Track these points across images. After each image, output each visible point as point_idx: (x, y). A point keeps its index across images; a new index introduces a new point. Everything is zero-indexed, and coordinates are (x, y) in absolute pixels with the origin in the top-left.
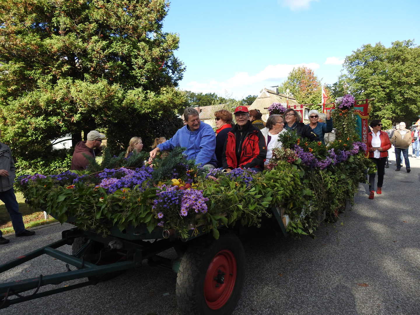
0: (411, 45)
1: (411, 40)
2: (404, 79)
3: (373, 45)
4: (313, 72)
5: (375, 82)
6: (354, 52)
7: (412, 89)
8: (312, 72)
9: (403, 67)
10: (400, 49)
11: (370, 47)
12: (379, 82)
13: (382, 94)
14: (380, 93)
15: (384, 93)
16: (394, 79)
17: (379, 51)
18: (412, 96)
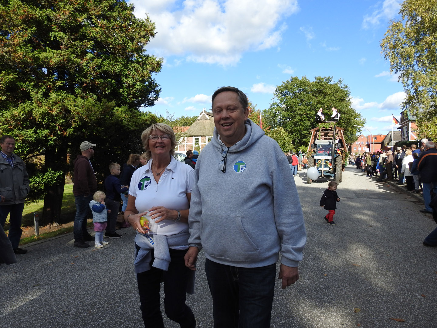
0: (331, 81)
1: (331, 77)
3: (300, 79)
5: (303, 111)
6: (284, 83)
10: (322, 84)
11: (297, 79)
12: (306, 111)
14: (306, 122)
17: (305, 84)
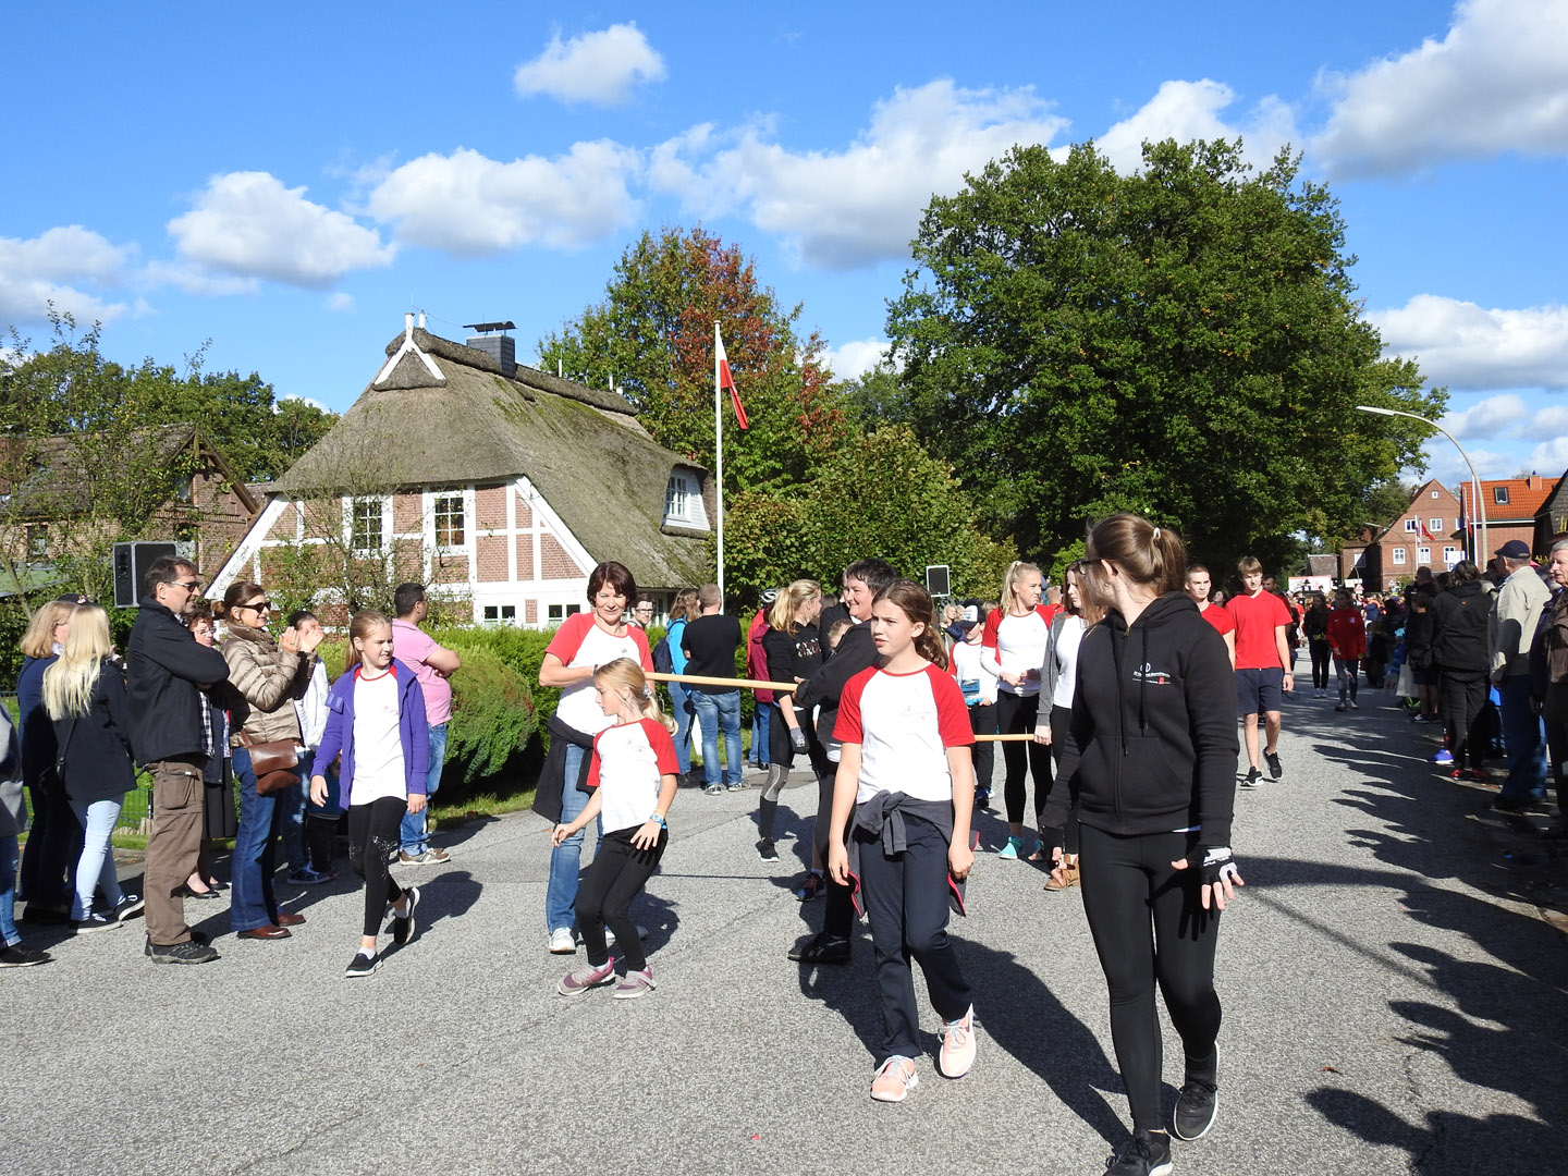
0: (1229, 169)
1: (1229, 143)
2: (1204, 336)
4: (749, 270)
5: (1072, 340)
7: (1241, 391)
8: (742, 269)
9: (1195, 275)
10: (1182, 181)
11: (1043, 160)
12: (1089, 340)
13: (1106, 408)
14: (1092, 400)
15: (1113, 402)
16: (1154, 330)
17: (1085, 184)
18: (1244, 423)
